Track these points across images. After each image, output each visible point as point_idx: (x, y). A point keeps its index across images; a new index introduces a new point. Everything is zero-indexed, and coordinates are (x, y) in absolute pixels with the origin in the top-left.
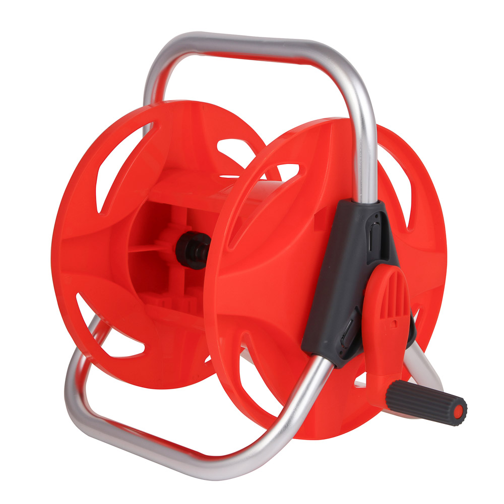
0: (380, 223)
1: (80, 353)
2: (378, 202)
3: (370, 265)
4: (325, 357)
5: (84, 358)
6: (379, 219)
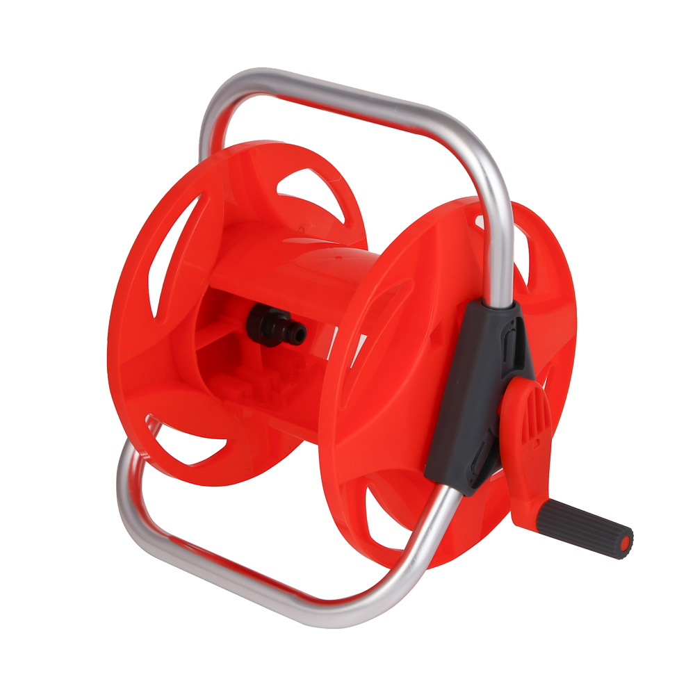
0: (516, 330)
1: (132, 448)
2: (514, 305)
3: (505, 378)
4: (451, 485)
5: (137, 454)
6: (515, 326)
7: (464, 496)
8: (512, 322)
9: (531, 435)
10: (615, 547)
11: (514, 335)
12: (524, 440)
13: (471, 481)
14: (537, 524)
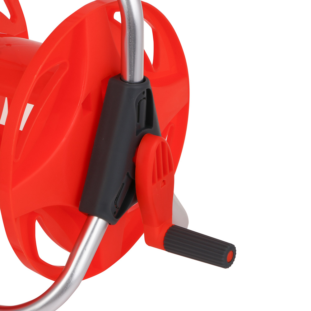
0: (146, 98)
2: (144, 80)
3: (138, 135)
4: (100, 216)
6: (145, 95)
7: (110, 224)
8: (144, 93)
9: (159, 177)
10: (223, 259)
11: (145, 102)
12: (154, 182)
13: (115, 213)
14: (164, 244)
